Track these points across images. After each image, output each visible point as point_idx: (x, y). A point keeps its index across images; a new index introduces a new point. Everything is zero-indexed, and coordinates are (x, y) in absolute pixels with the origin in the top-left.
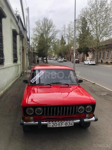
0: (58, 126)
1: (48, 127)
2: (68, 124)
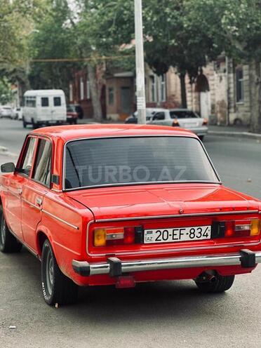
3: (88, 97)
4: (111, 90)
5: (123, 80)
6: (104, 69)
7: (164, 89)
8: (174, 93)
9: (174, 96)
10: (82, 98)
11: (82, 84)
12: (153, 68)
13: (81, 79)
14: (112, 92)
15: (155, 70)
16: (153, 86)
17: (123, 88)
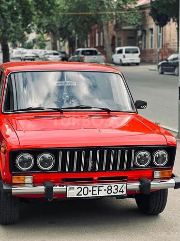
0: (90, 195)
1: (68, 197)
2: (113, 190)
3: (102, 44)
4: (119, 39)
5: (129, 32)
6: (115, 23)
7: (161, 39)
8: (168, 42)
9: (168, 44)
10: (97, 45)
11: (97, 35)
12: (156, 21)
13: (97, 31)
14: (120, 41)
15: (157, 23)
16: (152, 37)
17: (129, 38)
